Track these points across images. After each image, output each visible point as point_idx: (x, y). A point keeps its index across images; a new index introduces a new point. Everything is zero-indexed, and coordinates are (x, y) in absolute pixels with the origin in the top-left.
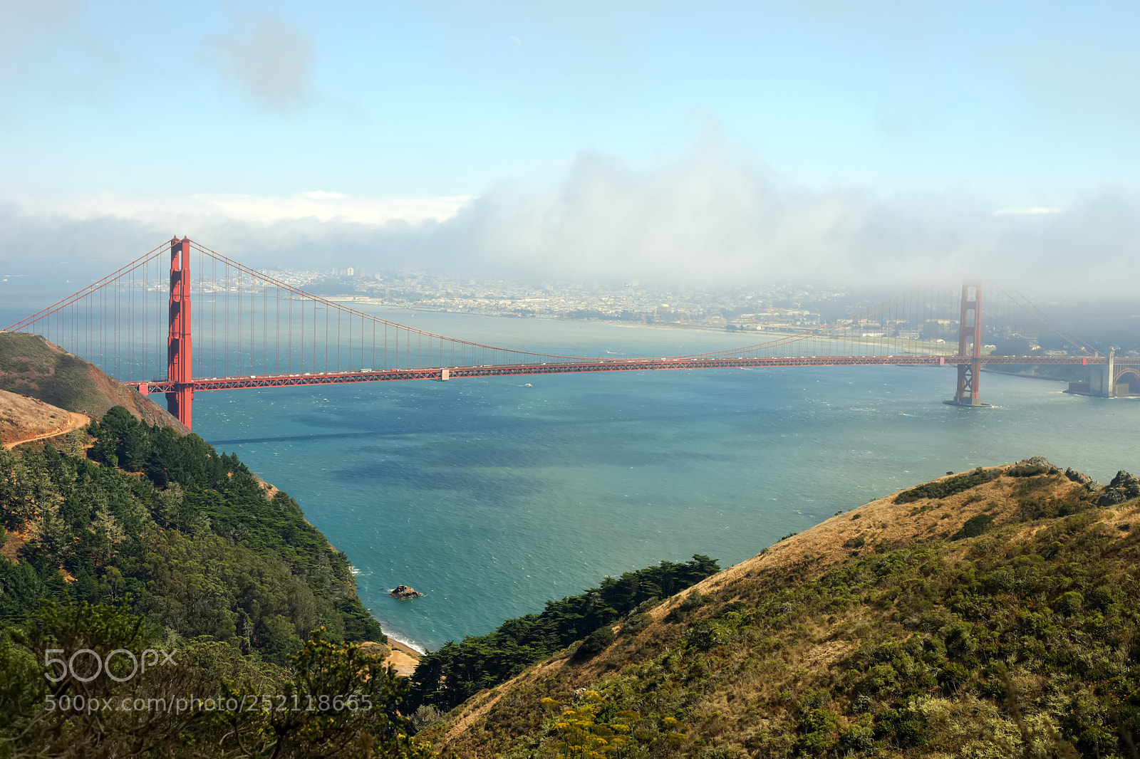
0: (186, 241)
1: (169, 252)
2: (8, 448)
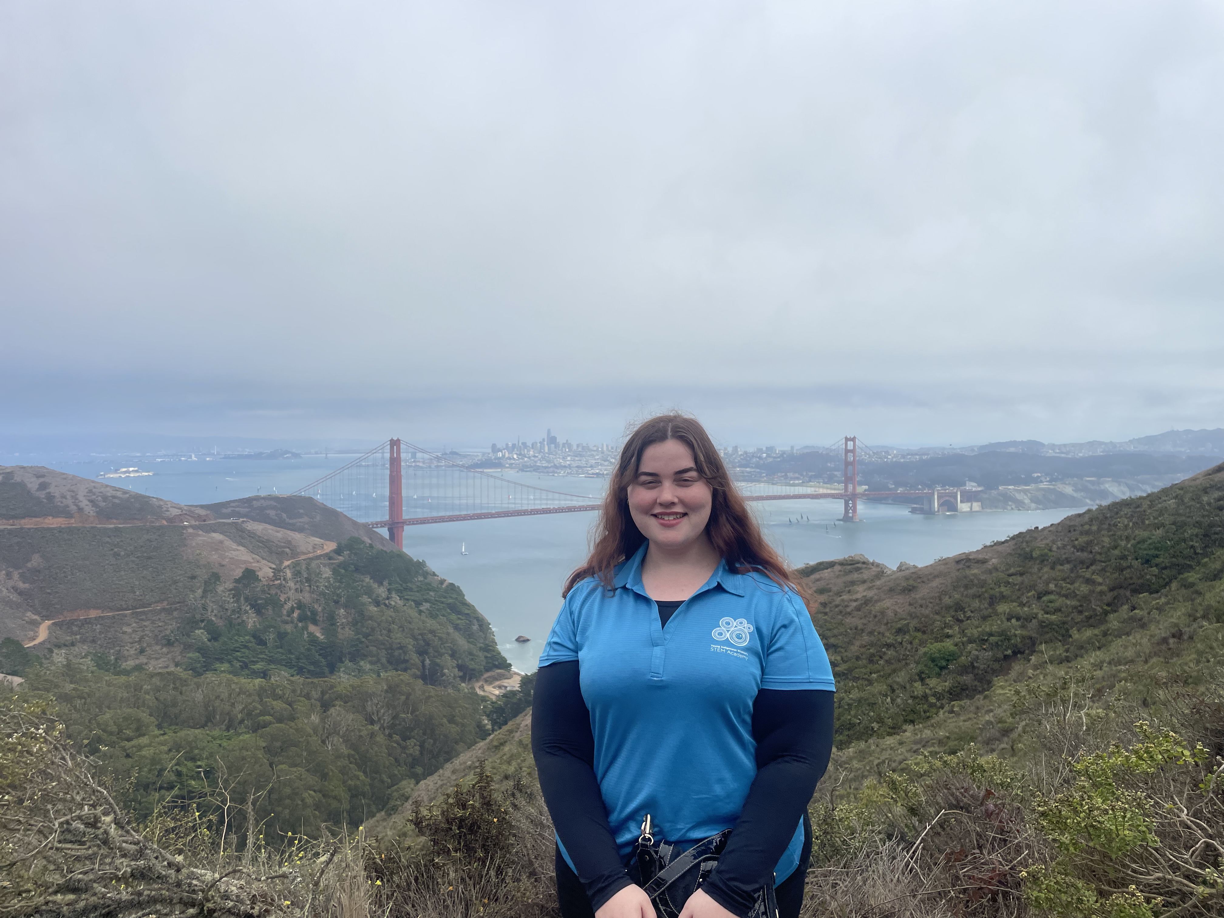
0: (398, 440)
1: (389, 446)
2: (287, 563)
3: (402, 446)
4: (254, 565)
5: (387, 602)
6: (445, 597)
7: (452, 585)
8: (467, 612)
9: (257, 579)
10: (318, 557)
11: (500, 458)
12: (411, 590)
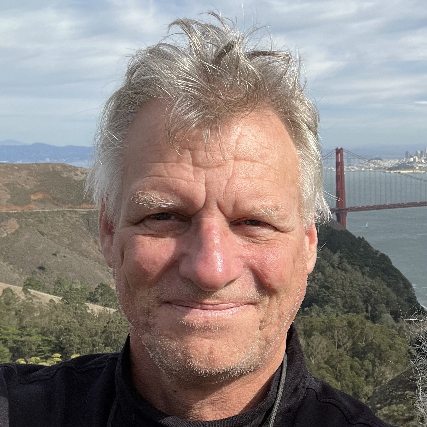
0: (342, 149)
1: (335, 154)
3: (344, 153)
6: (379, 263)
7: (383, 255)
8: (395, 274)
11: (411, 163)
12: (356, 257)
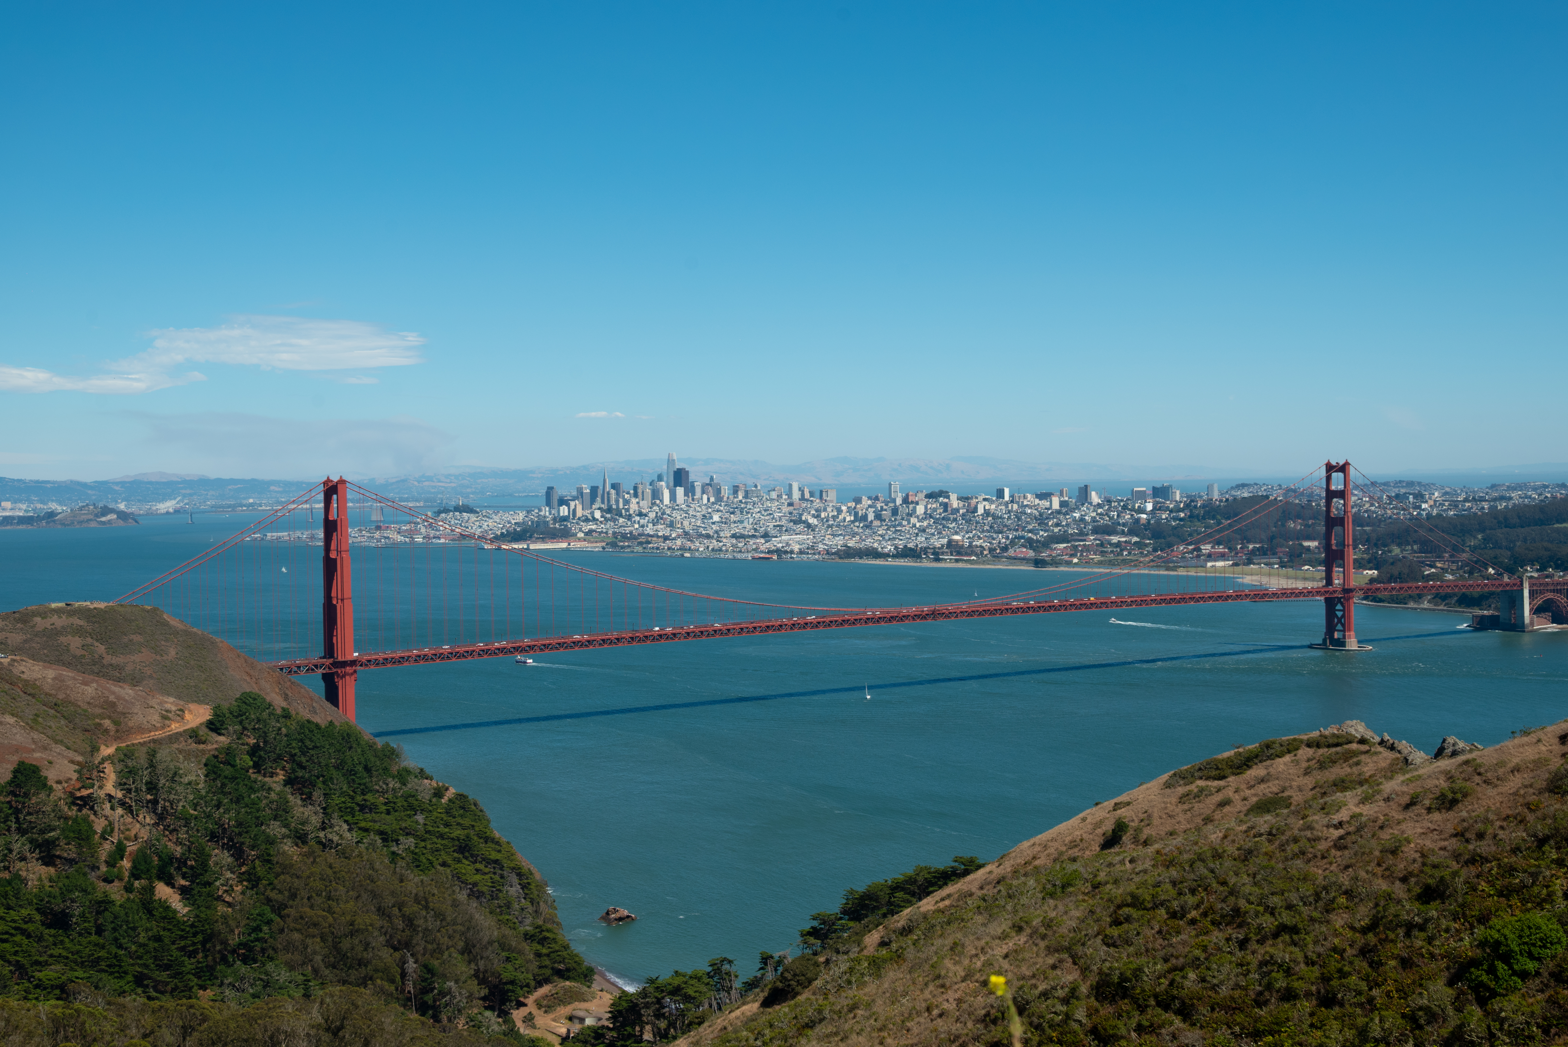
0: (342, 482)
2: (107, 751)
3: (349, 495)
4: (37, 755)
5: (322, 834)
6: (447, 825)
7: (461, 798)
9: (43, 785)
10: (174, 738)
11: (563, 520)
12: (373, 808)
